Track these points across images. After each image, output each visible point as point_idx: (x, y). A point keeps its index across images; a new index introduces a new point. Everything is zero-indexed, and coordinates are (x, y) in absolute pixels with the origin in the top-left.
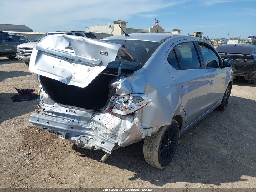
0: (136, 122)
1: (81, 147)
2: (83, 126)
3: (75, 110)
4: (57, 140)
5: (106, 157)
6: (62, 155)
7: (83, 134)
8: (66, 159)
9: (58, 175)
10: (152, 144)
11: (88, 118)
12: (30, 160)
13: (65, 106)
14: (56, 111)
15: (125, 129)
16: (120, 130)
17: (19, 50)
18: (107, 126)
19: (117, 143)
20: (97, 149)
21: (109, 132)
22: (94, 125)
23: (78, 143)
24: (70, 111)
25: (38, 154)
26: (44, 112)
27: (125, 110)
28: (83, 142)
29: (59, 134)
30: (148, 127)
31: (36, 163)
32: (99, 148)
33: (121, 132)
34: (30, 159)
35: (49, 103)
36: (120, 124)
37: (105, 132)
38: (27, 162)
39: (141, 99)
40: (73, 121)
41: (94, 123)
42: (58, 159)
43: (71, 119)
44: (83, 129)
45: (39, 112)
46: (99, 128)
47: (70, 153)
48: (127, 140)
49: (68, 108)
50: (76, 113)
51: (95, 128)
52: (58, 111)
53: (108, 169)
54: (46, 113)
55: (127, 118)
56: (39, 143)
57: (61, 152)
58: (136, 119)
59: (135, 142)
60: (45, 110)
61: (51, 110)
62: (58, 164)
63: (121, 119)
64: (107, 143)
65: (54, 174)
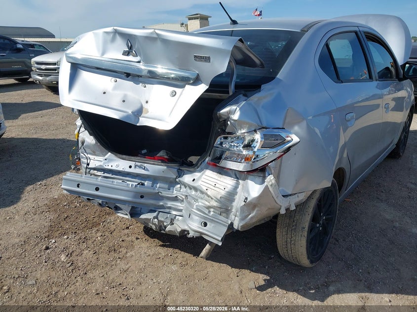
0: (270, 183)
1: (161, 230)
2: (161, 193)
3: (145, 165)
4: (112, 218)
5: (210, 250)
6: (124, 244)
7: (163, 207)
8: (132, 253)
9: (121, 283)
10: (294, 224)
11: (171, 178)
12: (67, 256)
13: (127, 157)
14: (110, 167)
15: (246, 198)
16: (236, 201)
17: (34, 67)
18: (209, 193)
19: (232, 224)
20: (191, 234)
21: (215, 204)
22: (181, 190)
23: (155, 224)
24: (137, 167)
25: (81, 245)
26: (88, 170)
27: (245, 160)
28: (163, 222)
29: (117, 209)
30: (290, 193)
31: (79, 261)
32: (197, 235)
33: (238, 203)
34: (68, 254)
35: (97, 153)
36: (236, 187)
37: (207, 203)
38: (62, 259)
39: (279, 138)
40: (143, 184)
41: (182, 187)
42: (118, 252)
43: (139, 181)
44: (163, 200)
45: (77, 170)
46: (194, 197)
47: (138, 240)
48: (252, 218)
49: (132, 161)
50: (147, 170)
51: (184, 197)
52: (114, 168)
53: (210, 270)
54: (92, 171)
55: (250, 177)
56: (80, 223)
57: (121, 240)
58: (270, 179)
59: (263, 222)
60: (90, 166)
61: (100, 165)
62: (118, 262)
63: (237, 178)
64: (213, 225)
65: (113, 282)
